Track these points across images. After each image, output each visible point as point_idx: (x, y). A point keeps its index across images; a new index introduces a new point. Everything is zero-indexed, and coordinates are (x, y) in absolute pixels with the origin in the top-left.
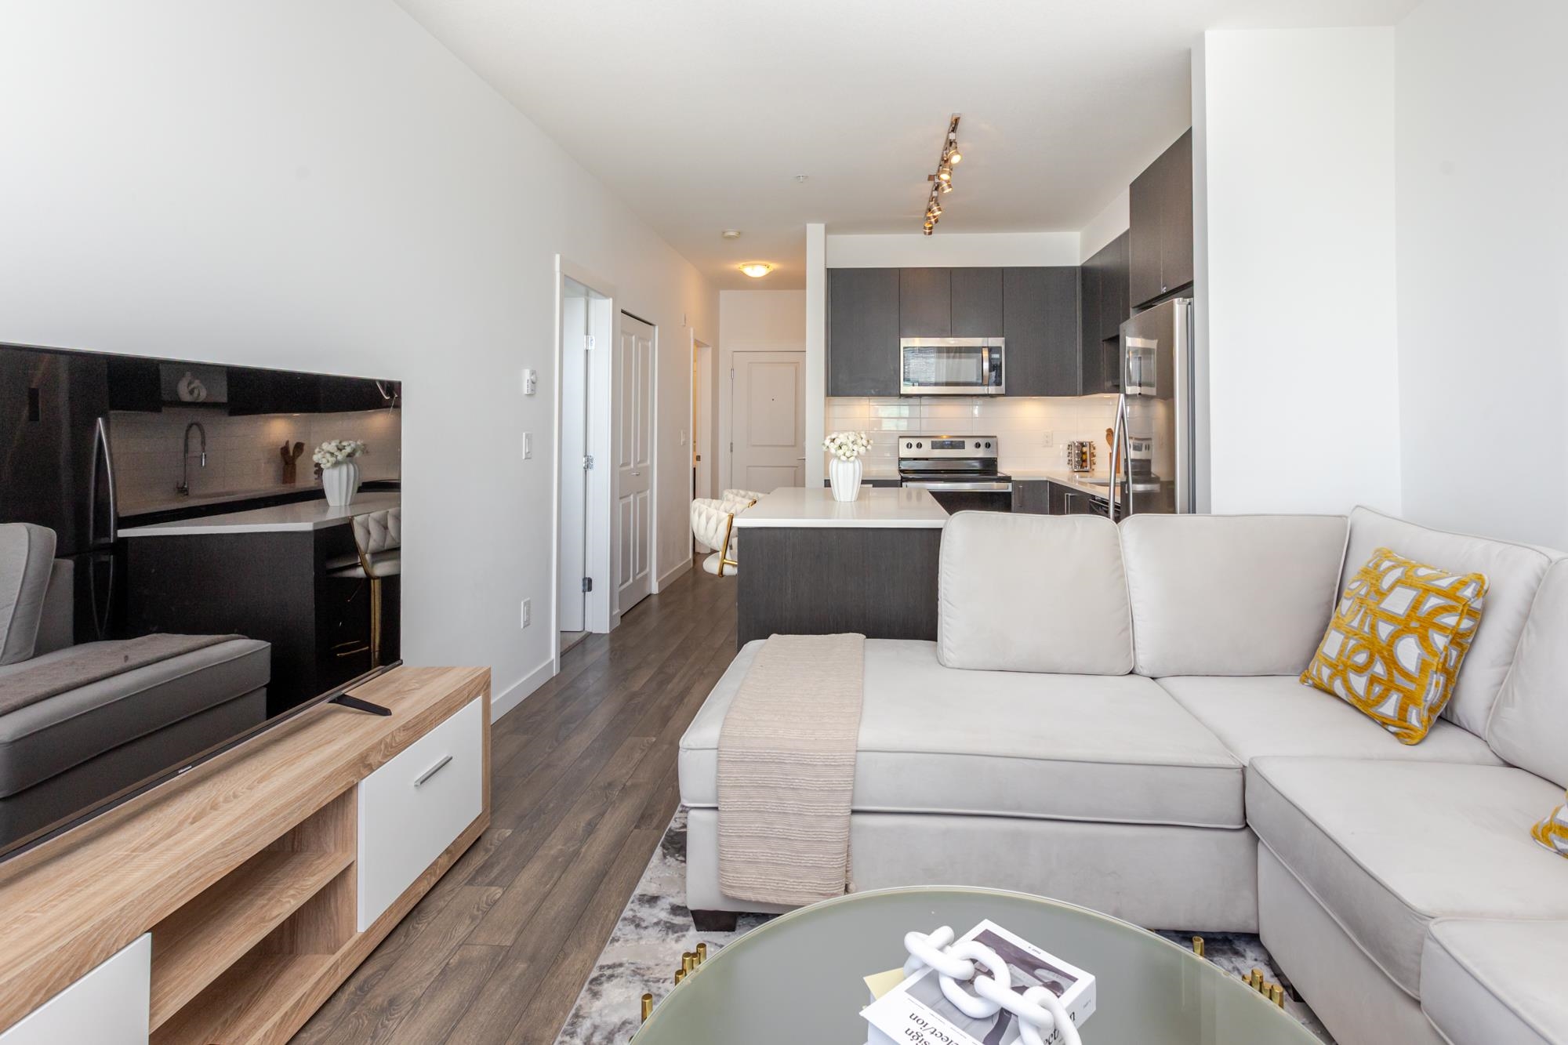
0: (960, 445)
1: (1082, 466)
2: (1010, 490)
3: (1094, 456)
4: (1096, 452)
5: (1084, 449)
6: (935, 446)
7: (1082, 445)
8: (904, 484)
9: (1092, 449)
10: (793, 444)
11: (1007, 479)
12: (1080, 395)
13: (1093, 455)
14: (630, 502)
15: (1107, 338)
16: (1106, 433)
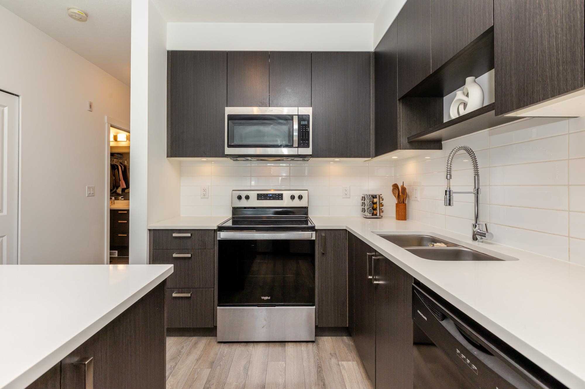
0: (279, 197)
1: (373, 214)
2: (314, 238)
3: (383, 206)
4: (384, 202)
5: (375, 200)
6: (260, 197)
7: (374, 197)
9: (381, 200)
11: (312, 229)
12: (373, 157)
13: (381, 205)
16: (392, 188)
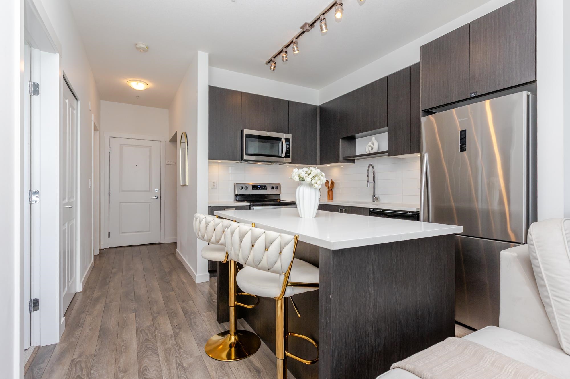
0: (265, 188)
6: (254, 188)
8: (251, 207)
10: (149, 190)
12: (318, 165)
14: (66, 228)
15: (342, 137)
